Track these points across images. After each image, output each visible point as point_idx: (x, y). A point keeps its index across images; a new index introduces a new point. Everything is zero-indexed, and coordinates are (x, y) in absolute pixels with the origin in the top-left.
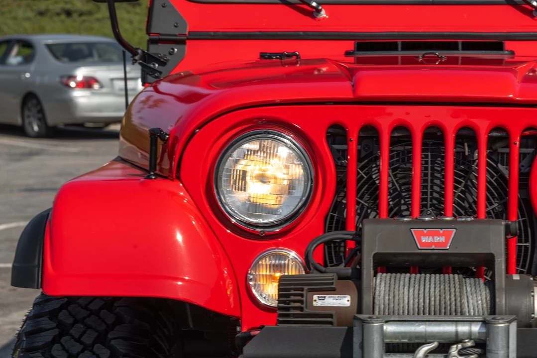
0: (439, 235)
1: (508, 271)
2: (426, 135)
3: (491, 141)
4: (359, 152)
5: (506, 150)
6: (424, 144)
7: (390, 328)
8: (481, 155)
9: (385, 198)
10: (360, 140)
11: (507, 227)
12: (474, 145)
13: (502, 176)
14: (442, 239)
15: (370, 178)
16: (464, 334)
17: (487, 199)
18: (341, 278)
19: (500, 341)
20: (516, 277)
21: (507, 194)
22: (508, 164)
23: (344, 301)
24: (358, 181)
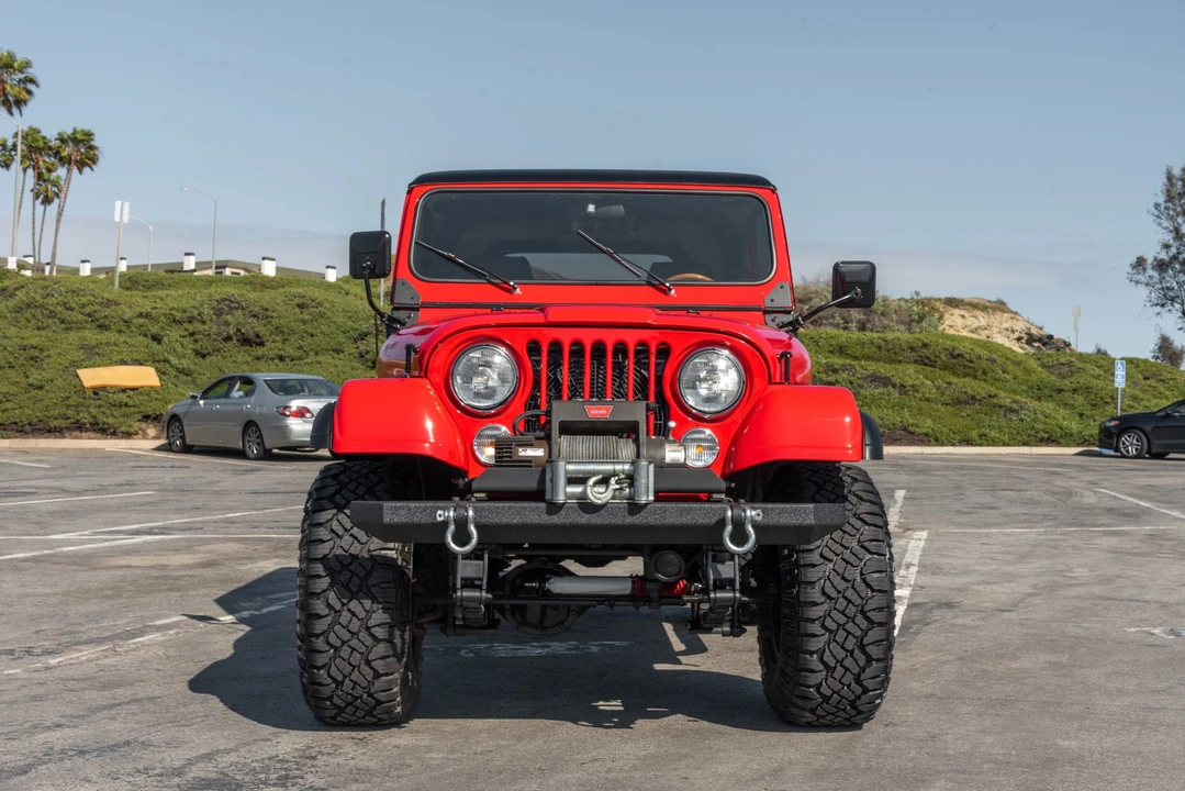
0: (602, 409)
1: (648, 434)
2: (594, 349)
3: (637, 353)
4: (548, 361)
5: (646, 361)
6: (592, 356)
7: (571, 467)
8: (630, 363)
9: (566, 392)
10: (550, 352)
11: (647, 405)
12: (625, 356)
13: (643, 376)
14: (605, 412)
15: (556, 377)
16: (619, 471)
17: (635, 392)
18: (537, 439)
19: (643, 473)
20: (654, 437)
21: (647, 389)
22: (648, 370)
23: (539, 452)
24: (548, 379)
